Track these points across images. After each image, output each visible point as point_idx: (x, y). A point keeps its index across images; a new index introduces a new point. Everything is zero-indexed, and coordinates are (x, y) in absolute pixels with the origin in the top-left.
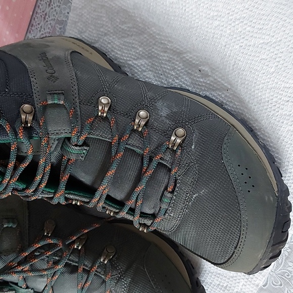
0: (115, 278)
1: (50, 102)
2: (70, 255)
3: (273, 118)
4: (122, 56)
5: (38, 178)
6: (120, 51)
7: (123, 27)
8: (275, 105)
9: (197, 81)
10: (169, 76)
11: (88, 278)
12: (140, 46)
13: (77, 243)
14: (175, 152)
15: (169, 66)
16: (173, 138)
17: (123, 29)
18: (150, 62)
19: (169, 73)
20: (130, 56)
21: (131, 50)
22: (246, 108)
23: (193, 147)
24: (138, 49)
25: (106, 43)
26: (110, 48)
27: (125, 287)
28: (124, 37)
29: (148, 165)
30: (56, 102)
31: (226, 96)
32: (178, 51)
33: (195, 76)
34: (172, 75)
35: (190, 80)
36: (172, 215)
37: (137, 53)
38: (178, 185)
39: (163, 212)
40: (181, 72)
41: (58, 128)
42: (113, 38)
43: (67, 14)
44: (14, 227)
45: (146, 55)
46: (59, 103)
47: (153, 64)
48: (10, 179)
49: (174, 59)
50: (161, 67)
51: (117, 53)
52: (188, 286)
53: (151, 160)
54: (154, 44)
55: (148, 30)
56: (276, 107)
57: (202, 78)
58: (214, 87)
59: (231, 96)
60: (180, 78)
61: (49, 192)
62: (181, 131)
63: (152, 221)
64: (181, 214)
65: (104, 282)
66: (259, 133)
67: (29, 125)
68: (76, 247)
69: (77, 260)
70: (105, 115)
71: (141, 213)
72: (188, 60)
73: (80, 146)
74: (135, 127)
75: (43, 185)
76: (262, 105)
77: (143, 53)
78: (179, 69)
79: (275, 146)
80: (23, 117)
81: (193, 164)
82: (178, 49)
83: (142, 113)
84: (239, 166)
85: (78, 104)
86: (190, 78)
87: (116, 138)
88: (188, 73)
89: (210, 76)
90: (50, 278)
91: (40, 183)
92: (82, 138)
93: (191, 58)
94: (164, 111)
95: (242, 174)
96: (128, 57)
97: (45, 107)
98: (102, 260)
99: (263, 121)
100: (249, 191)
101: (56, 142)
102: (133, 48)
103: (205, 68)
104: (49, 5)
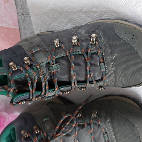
0: (103, 121)
1: (34, 52)
2: (78, 121)
3: (132, 9)
4: (60, 28)
5: (44, 84)
6: (58, 27)
7: (54, 17)
8: (129, 3)
9: (94, 17)
10: (82, 23)
11: (91, 127)
12: (65, 19)
13: (79, 114)
14: (95, 44)
15: (80, 19)
16: (91, 40)
17: (55, 17)
18: (72, 23)
19: (81, 22)
20: (63, 26)
21: (62, 24)
22: (119, 14)
23: (102, 38)
24: (64, 21)
25: (52, 28)
26: (54, 29)
27: (110, 123)
28: (57, 20)
29: (87, 56)
30: (36, 50)
31: (108, 15)
32: (80, 10)
33: (92, 16)
34: (83, 22)
35: (91, 19)
36: (109, 73)
37: (65, 23)
38: (104, 58)
39: (104, 74)
40: (86, 18)
41: (42, 60)
42: (53, 24)
43: (32, 28)
44: (48, 119)
45: (69, 21)
46: (38, 50)
47: (73, 23)
48: (32, 91)
49: (80, 15)
50: (77, 22)
51: (58, 29)
52: (138, 108)
53: (87, 53)
54: (69, 14)
55: (64, 10)
56: (130, 3)
57: (95, 14)
58: (101, 15)
59: (110, 14)
60: (86, 21)
61: (52, 91)
62: (94, 35)
63: (102, 81)
64: (113, 70)
65: (99, 125)
66: (130, 21)
67: (29, 64)
68: (79, 116)
69: (82, 121)
70: (59, 46)
71: (96, 81)
72: (85, 11)
73: (55, 64)
74: (74, 44)
75: (47, 87)
76: (124, 7)
77: (67, 21)
78: (84, 17)
79: (140, 21)
80: (26, 62)
81: (106, 45)
82: (79, 9)
83: (74, 38)
84: (126, 34)
85: (46, 47)
86: (90, 18)
87: (68, 52)
88: (89, 16)
89: (97, 11)
90: (74, 135)
91: (46, 87)
92: (54, 59)
93: (86, 9)
94: (83, 32)
95: (129, 36)
96: (62, 27)
97: (33, 54)
98: (93, 116)
99: (129, 14)
100: (136, 41)
101: (45, 68)
102: (62, 22)
103: (94, 9)
104: (25, 29)
